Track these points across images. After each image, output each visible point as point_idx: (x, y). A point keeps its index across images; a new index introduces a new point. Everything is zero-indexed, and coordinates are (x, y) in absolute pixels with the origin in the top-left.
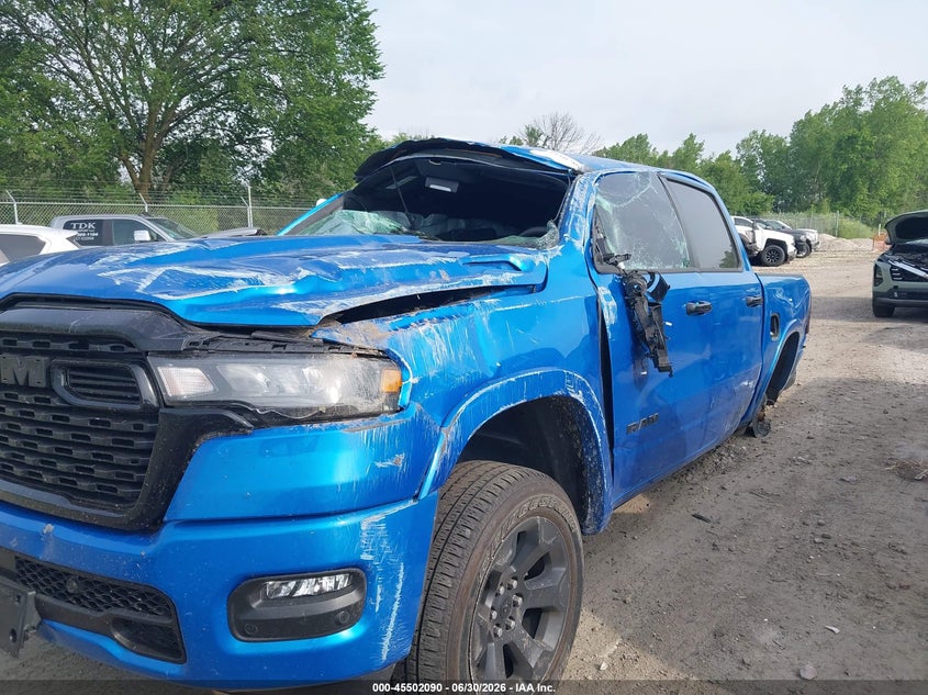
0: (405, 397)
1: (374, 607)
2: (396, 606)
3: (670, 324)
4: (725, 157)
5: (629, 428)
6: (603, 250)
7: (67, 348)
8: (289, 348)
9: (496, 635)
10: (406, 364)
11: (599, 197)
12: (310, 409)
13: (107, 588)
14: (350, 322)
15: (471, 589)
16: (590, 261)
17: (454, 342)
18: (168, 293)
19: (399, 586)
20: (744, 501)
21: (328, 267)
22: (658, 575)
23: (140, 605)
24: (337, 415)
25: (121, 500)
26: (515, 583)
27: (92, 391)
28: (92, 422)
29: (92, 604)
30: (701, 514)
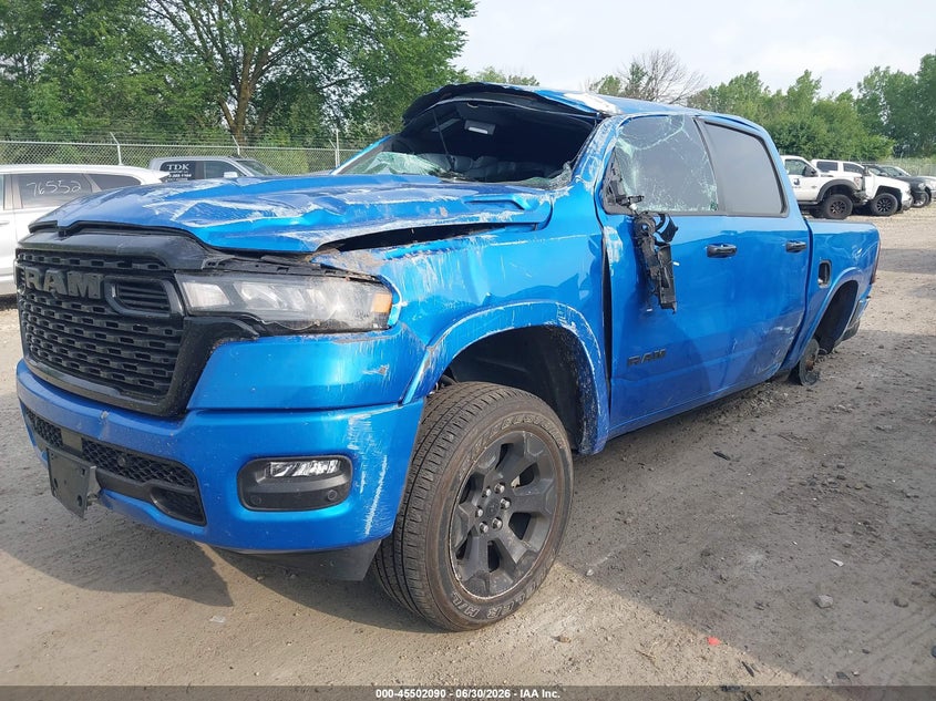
0: (394, 318)
1: (359, 489)
2: (379, 490)
3: (677, 264)
4: (846, 96)
5: (629, 361)
6: (616, 190)
7: (116, 267)
8: (291, 270)
9: (482, 531)
10: (397, 289)
11: (621, 141)
12: (306, 322)
13: (147, 463)
14: (348, 250)
15: (450, 485)
16: (598, 201)
17: (444, 273)
18: (195, 222)
19: (383, 474)
20: (769, 443)
21: (337, 203)
22: (664, 502)
23: (171, 477)
24: (331, 329)
25: (158, 392)
26: (502, 488)
27: (135, 302)
28: (136, 328)
29: (138, 476)
30: (724, 452)
